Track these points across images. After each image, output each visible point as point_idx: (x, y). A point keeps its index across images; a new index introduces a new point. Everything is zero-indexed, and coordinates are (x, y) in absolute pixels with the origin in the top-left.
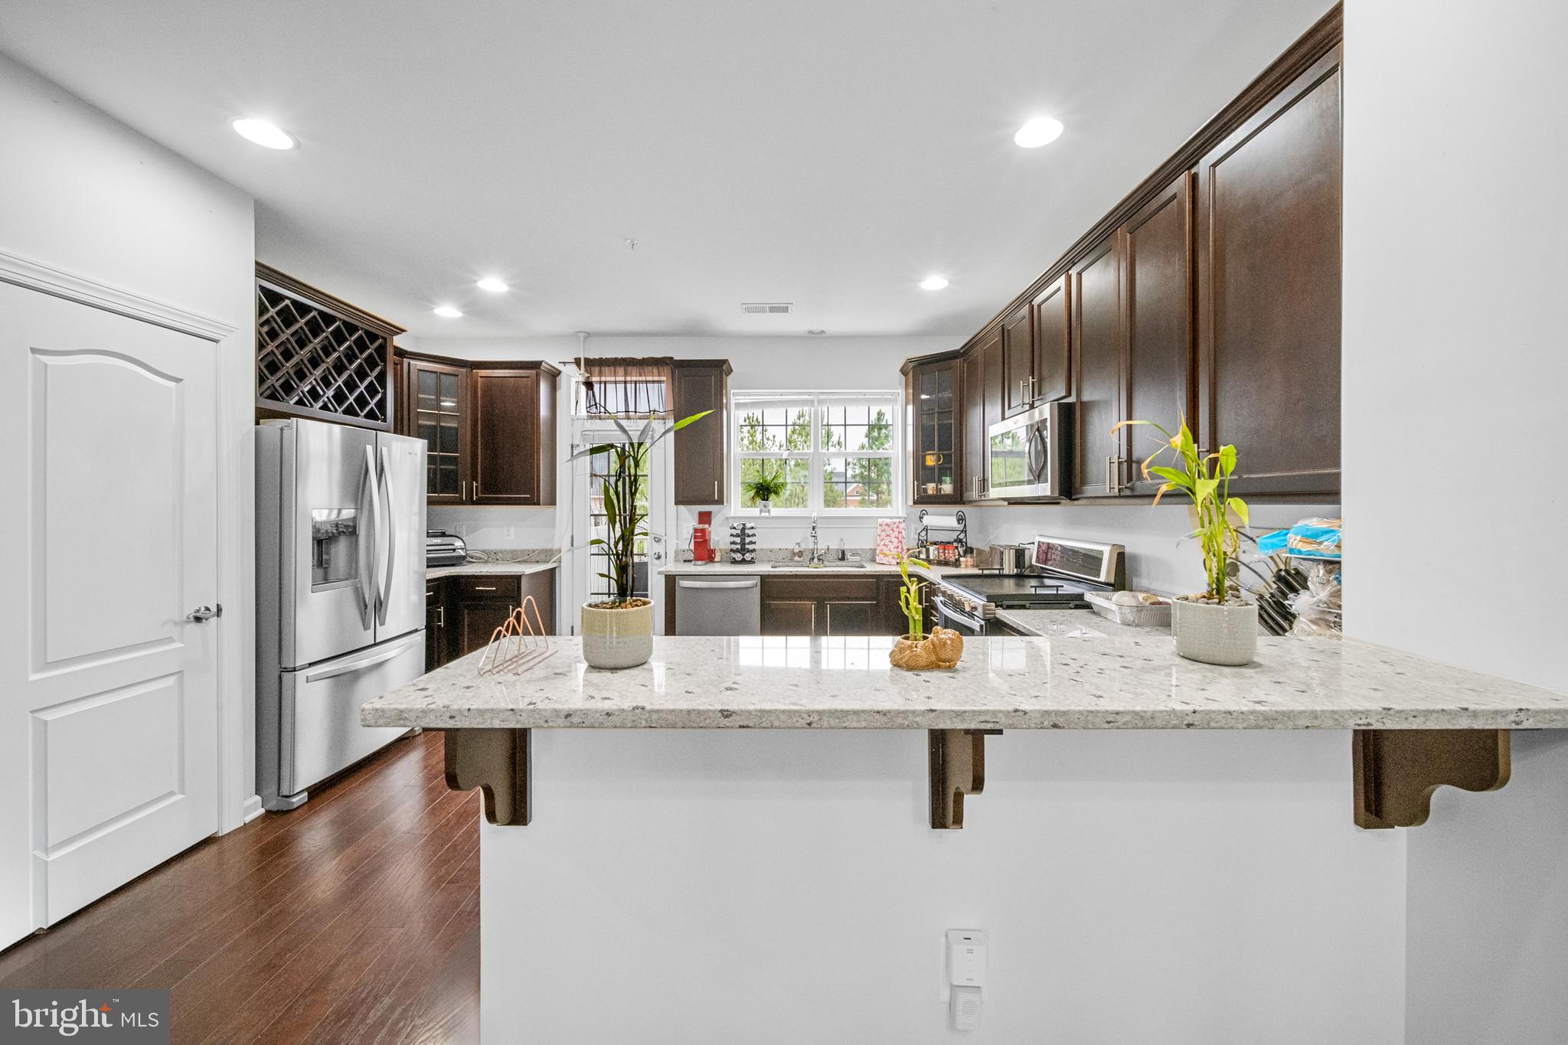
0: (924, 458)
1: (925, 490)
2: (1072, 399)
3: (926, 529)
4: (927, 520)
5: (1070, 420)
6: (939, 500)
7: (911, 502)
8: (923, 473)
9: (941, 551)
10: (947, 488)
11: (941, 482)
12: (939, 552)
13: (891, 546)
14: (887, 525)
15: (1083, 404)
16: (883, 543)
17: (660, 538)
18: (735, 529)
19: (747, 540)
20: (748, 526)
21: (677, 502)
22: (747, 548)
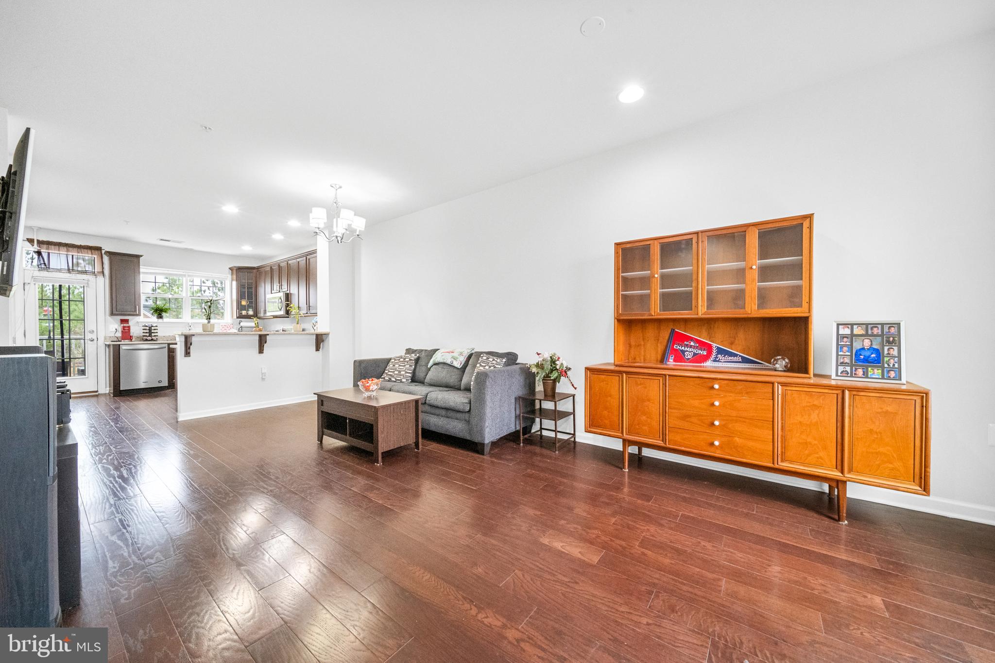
0: (241, 302)
1: (241, 313)
2: (288, 292)
3: (242, 327)
4: (242, 324)
5: (288, 297)
6: (248, 317)
7: (235, 317)
8: (240, 307)
10: (251, 312)
11: (248, 311)
15: (291, 294)
17: (93, 331)
18: (147, 326)
19: (153, 331)
20: (154, 325)
21: (112, 314)
22: (153, 334)
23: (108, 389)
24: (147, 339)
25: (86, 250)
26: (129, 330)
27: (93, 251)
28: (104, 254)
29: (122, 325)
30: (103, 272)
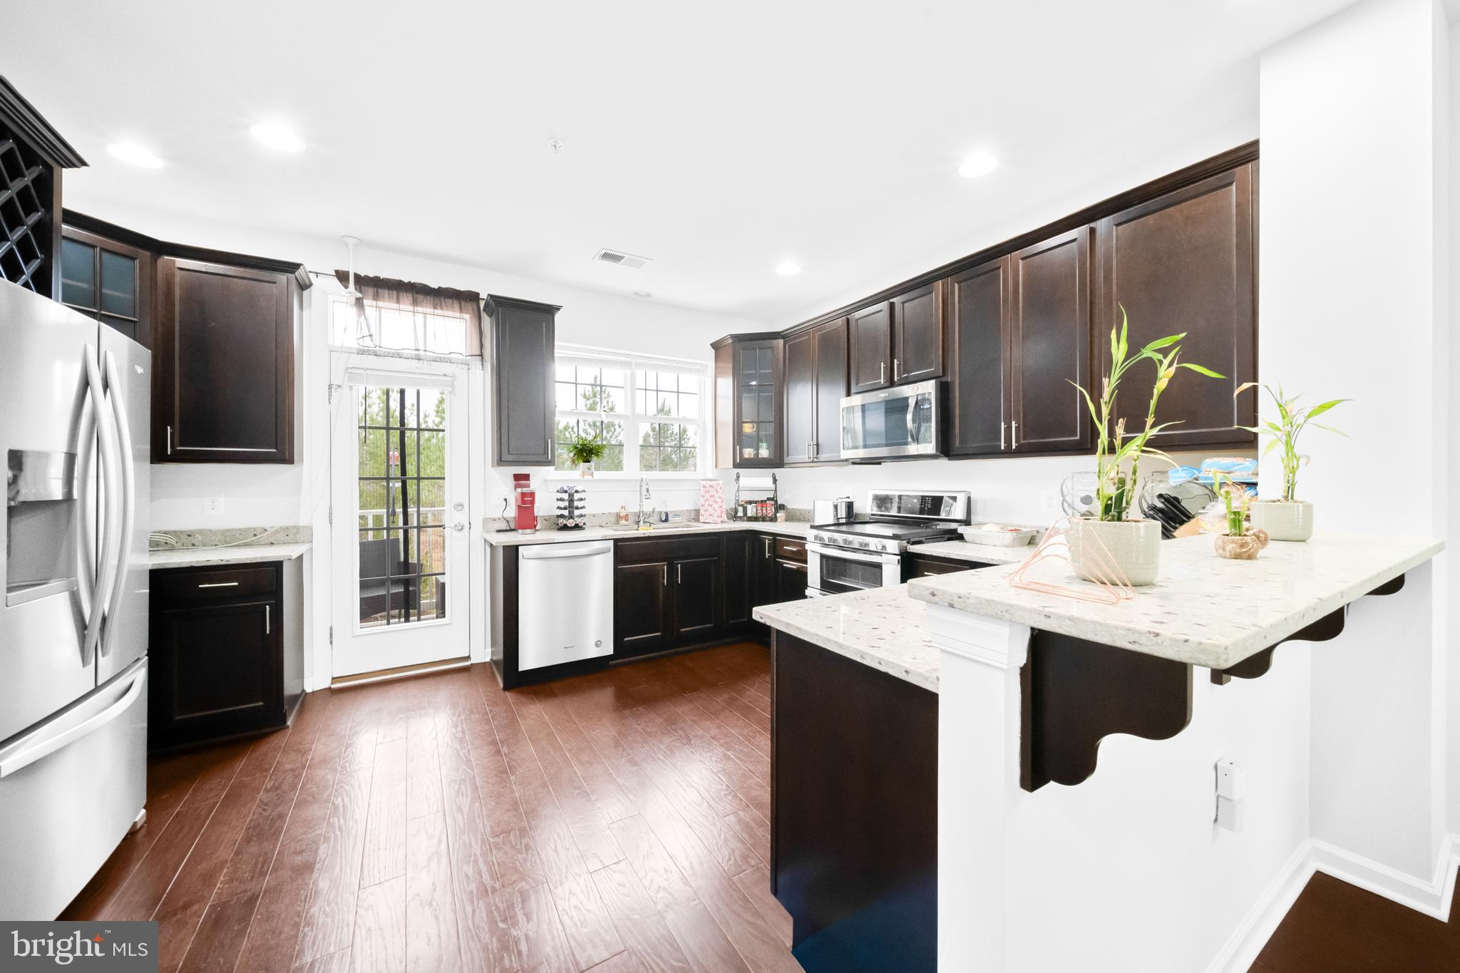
0: (741, 427)
1: (741, 455)
3: (743, 490)
4: (743, 482)
6: (756, 463)
7: (730, 464)
8: (742, 440)
9: (759, 508)
10: (764, 453)
11: (758, 447)
12: (757, 510)
13: (716, 506)
14: (711, 486)
16: (707, 503)
17: (462, 505)
18: (566, 492)
19: (576, 504)
20: (579, 488)
21: (501, 461)
22: (577, 512)
23: (489, 650)
24: (565, 525)
25: (449, 301)
26: (533, 502)
27: (463, 303)
28: (484, 310)
29: (519, 490)
30: (481, 355)
